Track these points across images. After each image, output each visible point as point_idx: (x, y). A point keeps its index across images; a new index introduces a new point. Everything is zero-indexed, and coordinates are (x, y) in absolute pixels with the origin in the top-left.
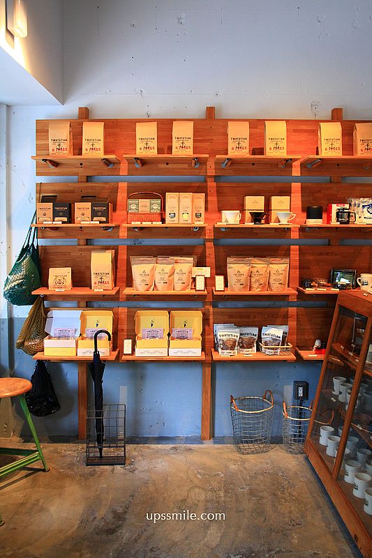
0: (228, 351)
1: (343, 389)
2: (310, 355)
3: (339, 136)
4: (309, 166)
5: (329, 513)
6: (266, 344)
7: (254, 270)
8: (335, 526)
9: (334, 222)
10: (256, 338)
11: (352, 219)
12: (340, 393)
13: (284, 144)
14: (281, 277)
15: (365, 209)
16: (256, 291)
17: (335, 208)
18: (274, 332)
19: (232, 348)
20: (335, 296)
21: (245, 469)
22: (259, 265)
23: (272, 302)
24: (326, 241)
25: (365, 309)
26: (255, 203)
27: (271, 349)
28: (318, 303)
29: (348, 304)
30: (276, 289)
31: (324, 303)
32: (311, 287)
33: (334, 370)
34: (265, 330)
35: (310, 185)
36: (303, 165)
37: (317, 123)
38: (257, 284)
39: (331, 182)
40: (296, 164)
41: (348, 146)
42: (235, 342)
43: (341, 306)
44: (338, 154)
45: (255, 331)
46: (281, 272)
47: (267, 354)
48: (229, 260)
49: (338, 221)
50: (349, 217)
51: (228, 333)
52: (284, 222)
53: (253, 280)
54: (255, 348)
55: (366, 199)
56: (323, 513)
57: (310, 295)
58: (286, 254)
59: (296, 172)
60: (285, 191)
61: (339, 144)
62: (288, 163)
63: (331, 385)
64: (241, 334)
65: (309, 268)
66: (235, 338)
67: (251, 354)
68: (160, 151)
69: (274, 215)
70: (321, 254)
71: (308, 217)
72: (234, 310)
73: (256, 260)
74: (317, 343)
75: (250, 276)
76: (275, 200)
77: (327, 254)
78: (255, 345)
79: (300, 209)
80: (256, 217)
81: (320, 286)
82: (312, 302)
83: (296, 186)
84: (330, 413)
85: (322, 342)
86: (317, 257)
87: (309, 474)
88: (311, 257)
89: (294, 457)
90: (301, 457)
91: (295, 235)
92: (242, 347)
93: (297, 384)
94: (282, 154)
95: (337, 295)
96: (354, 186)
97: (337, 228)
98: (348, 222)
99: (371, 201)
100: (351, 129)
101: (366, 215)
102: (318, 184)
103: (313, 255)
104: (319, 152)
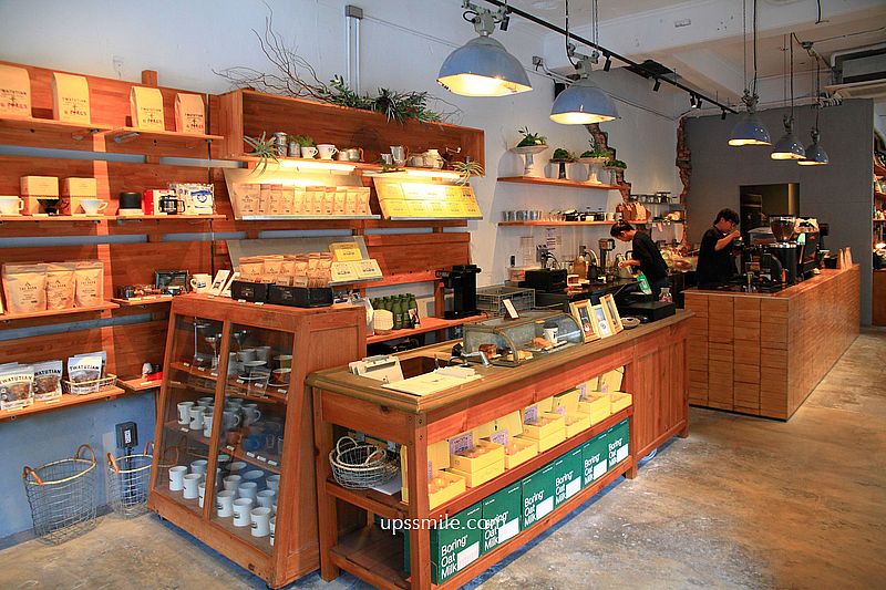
0: (18, 401)
1: (194, 413)
2: (142, 383)
3: (161, 106)
4: (116, 140)
5: (207, 561)
6: (76, 380)
7: (53, 280)
8: (219, 570)
9: (157, 213)
10: (60, 375)
11: (180, 208)
12: (192, 419)
13: (86, 108)
14: (94, 286)
15: (195, 197)
16: (58, 308)
17: (157, 195)
18: (86, 363)
19: (24, 397)
20: (168, 304)
21: (70, 560)
22: (59, 273)
23: (74, 324)
24: (144, 236)
25: (216, 313)
26: (44, 186)
27: (87, 385)
28: (139, 317)
29: (189, 311)
30: (88, 303)
31: (147, 316)
32: (135, 296)
33: (175, 397)
34: (72, 362)
35: (119, 165)
36: (109, 139)
37: (129, 86)
38: (59, 299)
39: (146, 162)
40: (99, 137)
41: (171, 121)
42: (28, 386)
43: (177, 315)
44: (159, 128)
45: (58, 365)
46: (92, 280)
47: (80, 393)
48: (9, 268)
49: (163, 211)
50: (176, 205)
51: (10, 377)
52: (92, 212)
53: (51, 294)
54: (59, 391)
55: (194, 185)
56: (200, 565)
57: (135, 307)
58: (93, 255)
59: (99, 146)
60: (86, 171)
61: (160, 116)
62: (88, 134)
63: (176, 415)
64: (36, 374)
65: (125, 273)
66: (28, 380)
67: (56, 398)
69: (74, 204)
70: (140, 254)
71: (123, 206)
73: (53, 265)
74: (147, 368)
75: (46, 289)
76: (75, 184)
77: (148, 253)
78: (59, 385)
79: (109, 196)
80: (48, 206)
81: (147, 294)
82: (131, 317)
83: (100, 166)
84: (184, 449)
85: (153, 366)
86: (135, 258)
87: (165, 533)
88: (128, 259)
89: (135, 522)
90: (145, 518)
91: (103, 230)
92: (40, 392)
93: (121, 428)
94: (84, 121)
95: (170, 302)
96: (176, 168)
97: (158, 220)
98: (175, 213)
99: (200, 188)
100: (170, 99)
101: (197, 204)
102: (130, 164)
103: (130, 255)
104: (134, 123)
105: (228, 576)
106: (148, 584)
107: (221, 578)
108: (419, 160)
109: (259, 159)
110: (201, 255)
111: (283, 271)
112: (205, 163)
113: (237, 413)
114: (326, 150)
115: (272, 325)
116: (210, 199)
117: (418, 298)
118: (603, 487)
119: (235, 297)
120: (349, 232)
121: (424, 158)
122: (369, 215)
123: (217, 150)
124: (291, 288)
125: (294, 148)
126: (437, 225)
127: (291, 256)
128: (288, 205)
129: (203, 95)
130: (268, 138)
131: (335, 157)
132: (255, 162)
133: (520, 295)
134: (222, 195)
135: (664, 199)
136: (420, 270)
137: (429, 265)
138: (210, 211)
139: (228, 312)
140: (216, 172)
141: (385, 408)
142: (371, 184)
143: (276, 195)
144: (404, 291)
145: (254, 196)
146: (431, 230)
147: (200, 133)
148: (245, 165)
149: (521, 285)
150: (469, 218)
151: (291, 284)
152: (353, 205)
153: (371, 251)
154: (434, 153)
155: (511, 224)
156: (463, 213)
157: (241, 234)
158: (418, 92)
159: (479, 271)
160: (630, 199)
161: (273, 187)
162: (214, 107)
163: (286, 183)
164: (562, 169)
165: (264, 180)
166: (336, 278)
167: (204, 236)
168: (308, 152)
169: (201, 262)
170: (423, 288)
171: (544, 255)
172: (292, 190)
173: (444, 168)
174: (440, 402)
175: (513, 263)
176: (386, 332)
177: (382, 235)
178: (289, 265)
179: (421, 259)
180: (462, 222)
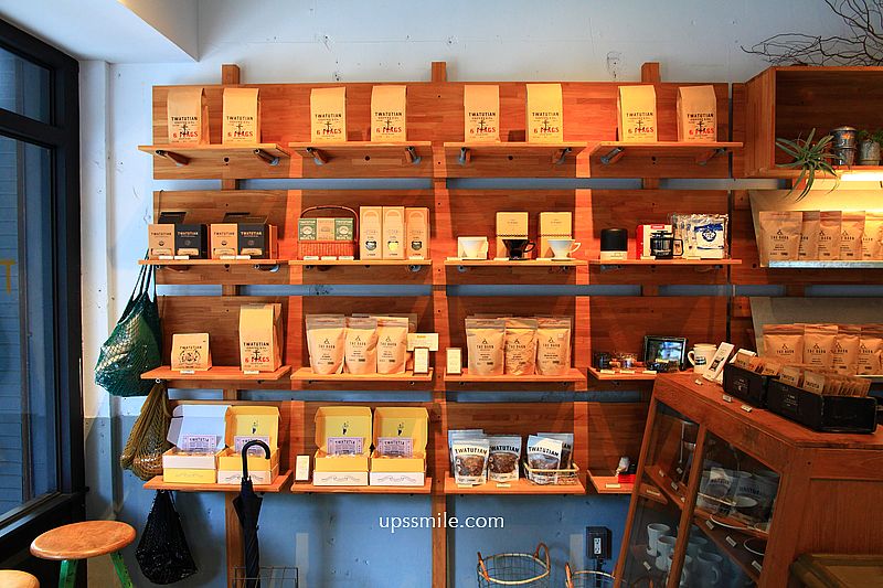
0: (470, 477)
2: (609, 484)
3: (652, 108)
4: (604, 161)
6: (535, 465)
7: (512, 339)
9: (647, 257)
10: (518, 454)
11: (677, 250)
13: (558, 123)
14: (556, 351)
15: (699, 234)
16: (516, 375)
17: (648, 232)
18: (548, 445)
19: (477, 472)
20: (649, 384)
22: (520, 331)
24: (637, 288)
25: (694, 410)
26: (512, 224)
27: (543, 474)
28: (625, 394)
29: (669, 399)
30: (549, 371)
31: (634, 394)
32: (610, 367)
34: (534, 442)
35: (607, 193)
36: (597, 159)
38: (517, 363)
39: (643, 188)
40: (583, 157)
41: (668, 126)
42: (482, 461)
43: (659, 402)
44: (650, 139)
45: (516, 442)
46: (556, 342)
47: (537, 483)
48: (469, 321)
49: (653, 254)
50: (671, 247)
51: (467, 446)
52: (562, 256)
53: (510, 356)
54: (516, 473)
55: (701, 217)
57: (608, 383)
58: (569, 311)
59: (583, 170)
60: (565, 204)
61: (651, 122)
62: (567, 156)
64: (493, 448)
65: (608, 335)
66: (483, 454)
67: (508, 482)
68: (351, 136)
69: (544, 243)
70: (628, 310)
71: (604, 248)
72: (483, 407)
73: (513, 322)
74: (623, 464)
75: (505, 350)
76: (547, 219)
77: (638, 310)
78: (517, 466)
79: (591, 234)
80: (515, 248)
83: (583, 195)
85: (632, 463)
86: (621, 315)
88: (611, 317)
91: (583, 278)
92: (495, 470)
93: (592, 533)
94: (556, 140)
95: (653, 381)
96: (682, 193)
97: (653, 266)
98: (670, 256)
99: (709, 220)
100: (668, 101)
101: (701, 244)
102: (620, 190)
103: (614, 311)
104: (620, 138)
109: (799, 173)
110: (712, 316)
112: (725, 184)
116: (720, 236)
123: (743, 164)
127: (852, 327)
128: (851, 244)
129: (715, 85)
130: (817, 139)
132: (802, 178)
134: (742, 230)
138: (718, 254)
139: (709, 408)
140: (738, 197)
143: (830, 229)
145: (791, 231)
147: (708, 140)
148: (787, 184)
151: (801, 382)
157: (775, 289)
161: (825, 217)
162: (733, 103)
163: (848, 208)
165: (811, 204)
167: (721, 290)
169: (711, 326)
172: (859, 219)
178: (848, 342)
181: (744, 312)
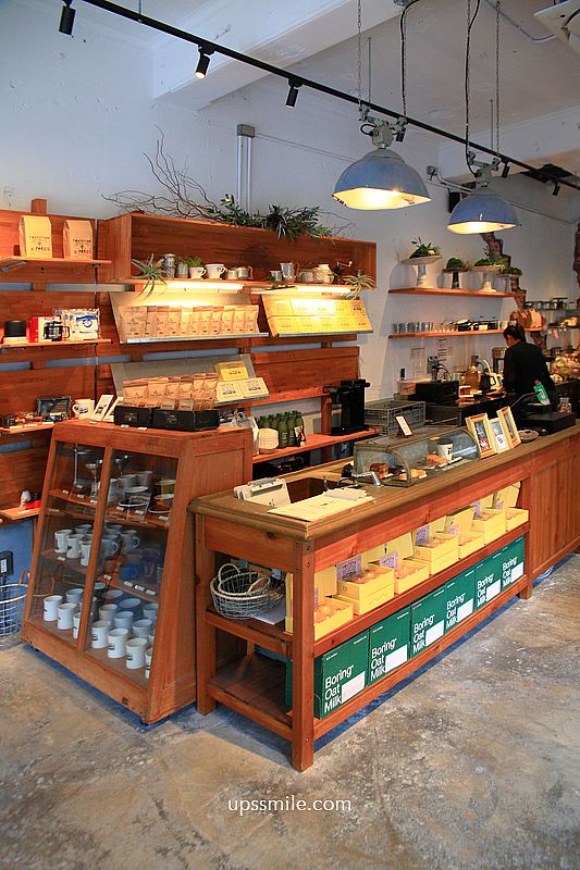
1: (72, 542)
2: (20, 512)
3: (49, 234)
4: (4, 269)
5: (80, 695)
8: (91, 703)
9: (42, 340)
11: (65, 334)
12: (70, 548)
15: (80, 322)
17: (42, 322)
20: (49, 431)
24: (27, 364)
25: (99, 439)
28: (19, 445)
29: (70, 437)
31: (28, 443)
32: (16, 424)
33: (53, 524)
35: (6, 294)
37: (18, 215)
39: (32, 290)
41: (59, 247)
43: (59, 442)
44: (46, 255)
49: (47, 338)
50: (61, 331)
55: (80, 310)
56: (71, 697)
57: (17, 436)
61: (48, 244)
63: (53, 544)
65: (7, 401)
70: (23, 381)
71: (7, 334)
74: (25, 496)
77: (31, 380)
81: (28, 421)
82: (11, 445)
84: (60, 577)
85: (31, 494)
86: (18, 385)
87: (37, 664)
88: (10, 387)
89: (8, 653)
90: (18, 649)
95: (52, 429)
96: (63, 294)
97: (42, 347)
98: (59, 339)
99: (86, 313)
100: (58, 227)
101: (82, 329)
102: (17, 292)
103: (13, 382)
104: (22, 252)
105: (102, 710)
106: (19, 719)
107: (93, 712)
108: (309, 276)
109: (142, 281)
110: (84, 380)
111: (167, 393)
112: (91, 288)
113: (116, 540)
114: (215, 270)
115: (155, 450)
116: (95, 324)
117: (306, 414)
118: (497, 608)
119: (117, 422)
120: (235, 351)
121: (314, 273)
122: (256, 333)
123: (104, 274)
124: (176, 412)
125: (183, 269)
126: (325, 340)
127: (175, 377)
129: (92, 221)
130: (156, 260)
131: (224, 277)
132: (142, 284)
133: (411, 408)
134: (108, 320)
135: (560, 305)
136: (307, 386)
137: (316, 381)
138: (95, 336)
139: (111, 437)
140: (102, 296)
141: (271, 535)
142: (259, 302)
143: (162, 317)
144: (290, 409)
145: (139, 318)
146: (319, 345)
147: (87, 258)
148: (131, 288)
149: (411, 398)
150: (359, 332)
151: (177, 407)
152: (241, 324)
153: (258, 369)
154: (325, 267)
155: (401, 337)
156: (353, 327)
157: (124, 358)
158: (310, 208)
159: (368, 385)
160: (525, 306)
161: (160, 309)
162: (103, 232)
163: (173, 304)
164: (456, 278)
165: (154, 302)
166: (221, 398)
167: (88, 361)
168: (197, 272)
169: (84, 387)
170: (309, 404)
171: (434, 367)
172: (178, 311)
173: (335, 282)
174: (330, 527)
175: (403, 375)
176: (271, 452)
177: (269, 353)
178: (174, 387)
179: (308, 375)
180: (352, 336)
181: (107, 375)
